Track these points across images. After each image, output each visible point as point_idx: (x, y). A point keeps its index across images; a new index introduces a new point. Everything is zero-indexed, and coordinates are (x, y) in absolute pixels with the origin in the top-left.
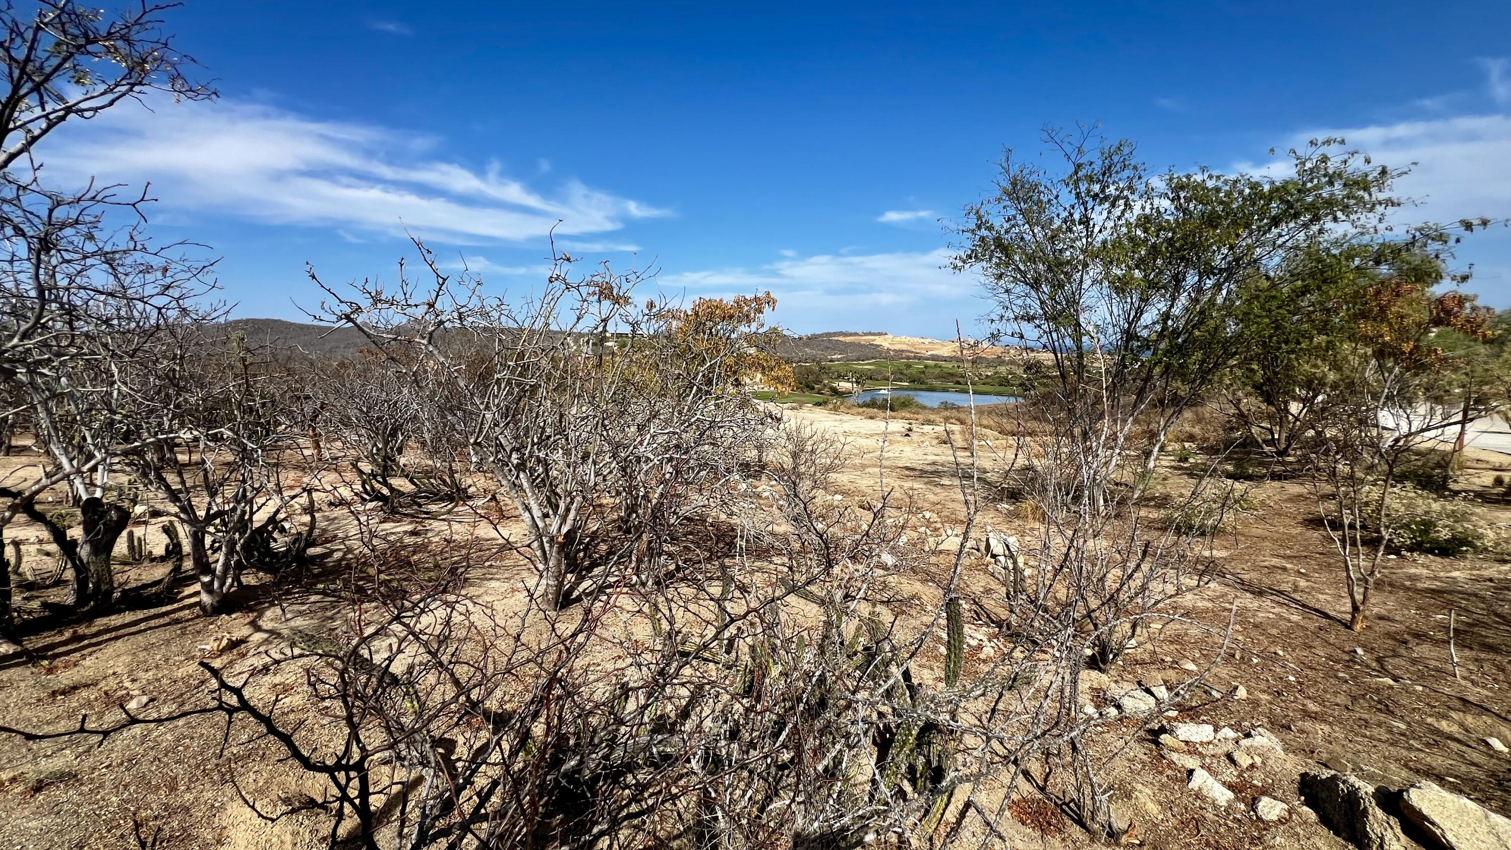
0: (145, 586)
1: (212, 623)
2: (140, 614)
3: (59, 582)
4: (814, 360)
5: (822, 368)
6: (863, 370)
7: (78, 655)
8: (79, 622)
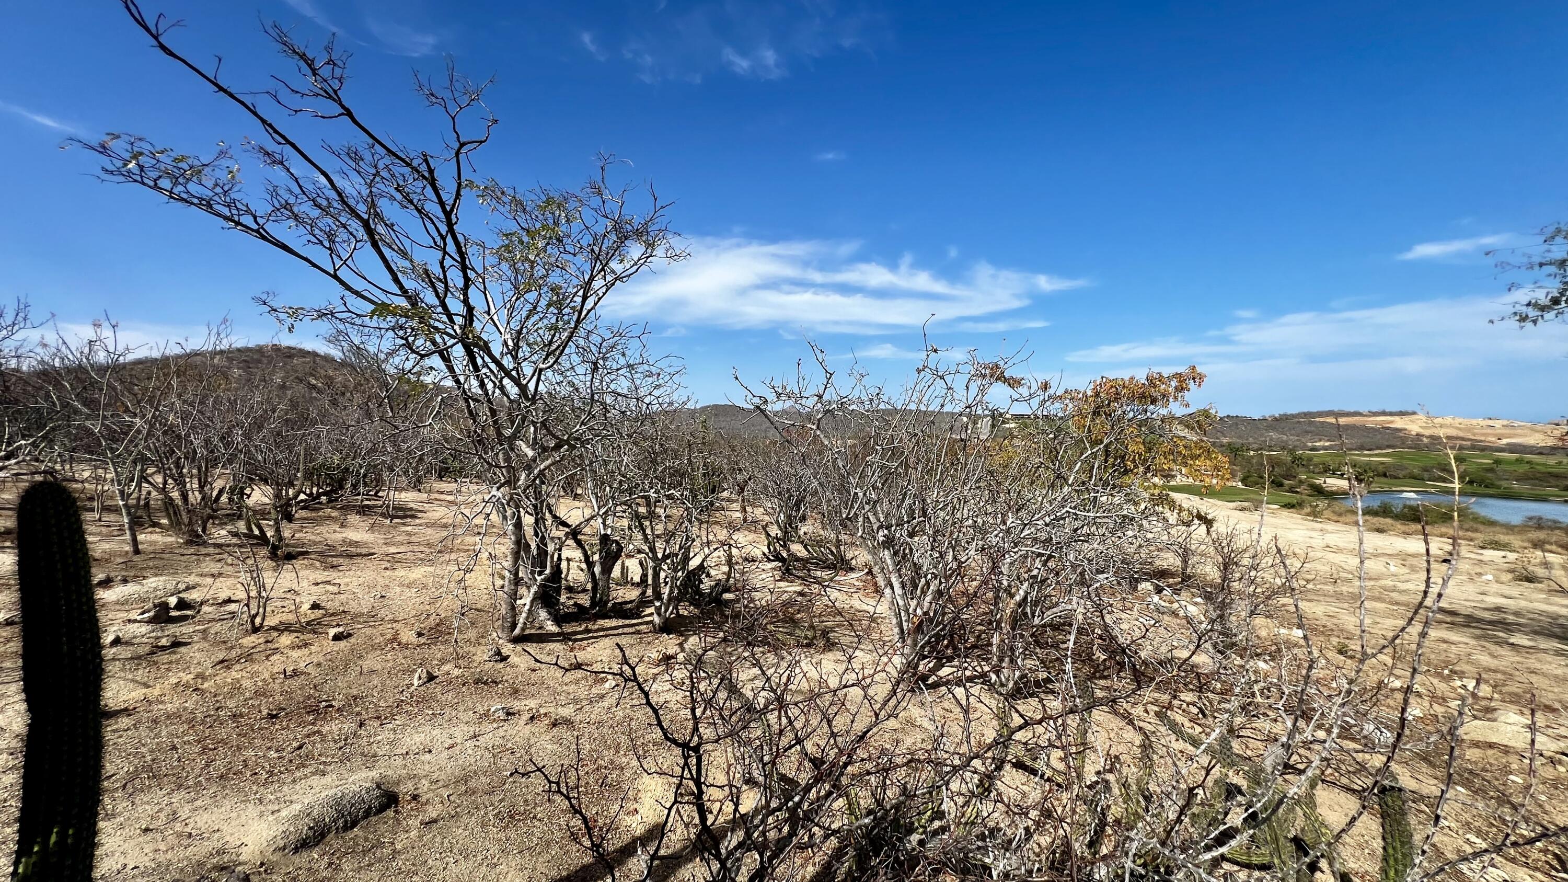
0: (626, 603)
1: (657, 639)
2: (621, 622)
3: (584, 591)
4: (1283, 448)
5: (1297, 460)
6: (1369, 463)
7: (586, 642)
8: (589, 620)
